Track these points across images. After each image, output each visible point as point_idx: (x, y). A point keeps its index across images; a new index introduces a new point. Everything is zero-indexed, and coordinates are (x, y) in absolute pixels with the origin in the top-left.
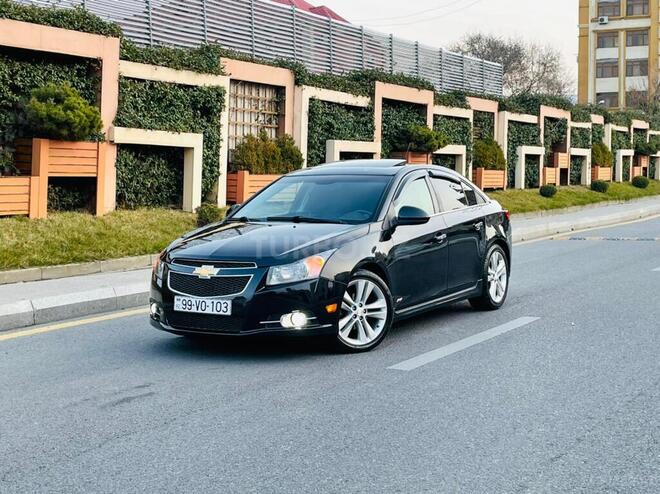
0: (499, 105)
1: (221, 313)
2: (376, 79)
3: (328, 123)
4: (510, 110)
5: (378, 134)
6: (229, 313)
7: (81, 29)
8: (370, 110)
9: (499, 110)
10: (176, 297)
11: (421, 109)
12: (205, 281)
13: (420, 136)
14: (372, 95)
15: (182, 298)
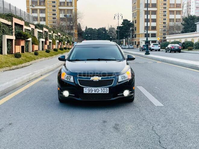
0: (35, 27)
1: (105, 92)
2: (13, 17)
3: (3, 30)
4: (38, 28)
5: (14, 33)
6: (108, 92)
8: (12, 26)
9: (35, 28)
10: (84, 89)
11: (22, 26)
13: (24, 35)
14: (12, 21)
15: (88, 88)
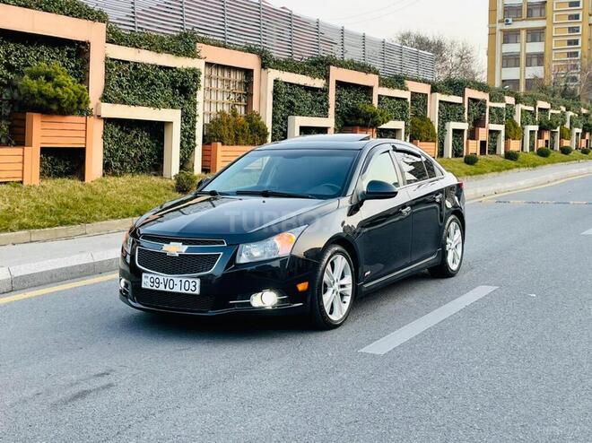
0: (432, 87)
1: (190, 292)
2: (330, 64)
3: (290, 101)
4: (441, 92)
5: (332, 111)
6: (197, 292)
7: (71, 14)
8: (325, 91)
9: (432, 92)
10: (144, 275)
11: (368, 90)
12: (173, 258)
13: (368, 113)
14: (327, 77)
15: (150, 276)
